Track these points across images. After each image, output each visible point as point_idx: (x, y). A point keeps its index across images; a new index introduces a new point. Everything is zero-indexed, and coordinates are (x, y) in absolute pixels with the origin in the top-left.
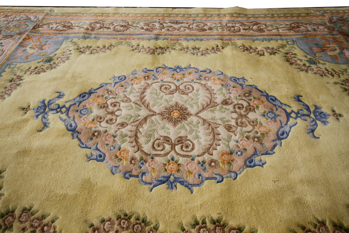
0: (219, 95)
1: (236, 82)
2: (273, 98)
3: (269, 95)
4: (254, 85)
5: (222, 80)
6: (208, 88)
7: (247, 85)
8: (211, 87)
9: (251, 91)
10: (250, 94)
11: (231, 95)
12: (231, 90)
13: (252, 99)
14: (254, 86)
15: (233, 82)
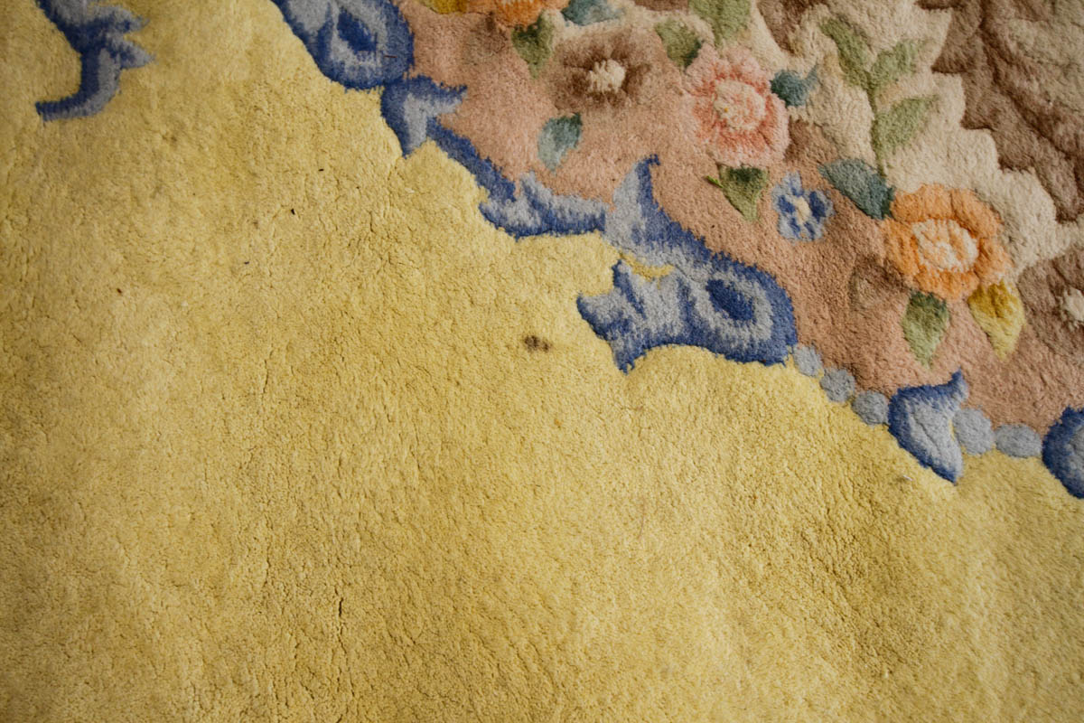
0: (901, 55)
1: (723, 260)
2: (340, 50)
3: (375, 96)
4: (519, 232)
5: (889, 278)
6: (1037, 147)
7: (592, 238)
8: (1005, 164)
9: (558, 139)
10: (578, 86)
11: (780, 60)
12: (781, 139)
13: (558, 19)
14: (519, 212)
15: (752, 272)
